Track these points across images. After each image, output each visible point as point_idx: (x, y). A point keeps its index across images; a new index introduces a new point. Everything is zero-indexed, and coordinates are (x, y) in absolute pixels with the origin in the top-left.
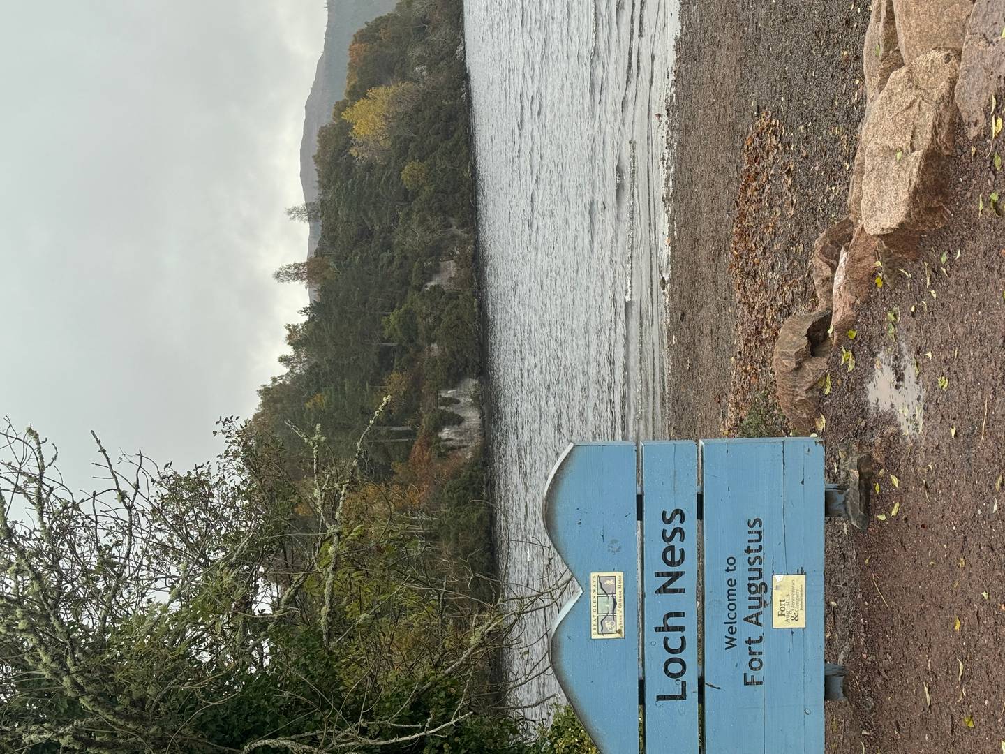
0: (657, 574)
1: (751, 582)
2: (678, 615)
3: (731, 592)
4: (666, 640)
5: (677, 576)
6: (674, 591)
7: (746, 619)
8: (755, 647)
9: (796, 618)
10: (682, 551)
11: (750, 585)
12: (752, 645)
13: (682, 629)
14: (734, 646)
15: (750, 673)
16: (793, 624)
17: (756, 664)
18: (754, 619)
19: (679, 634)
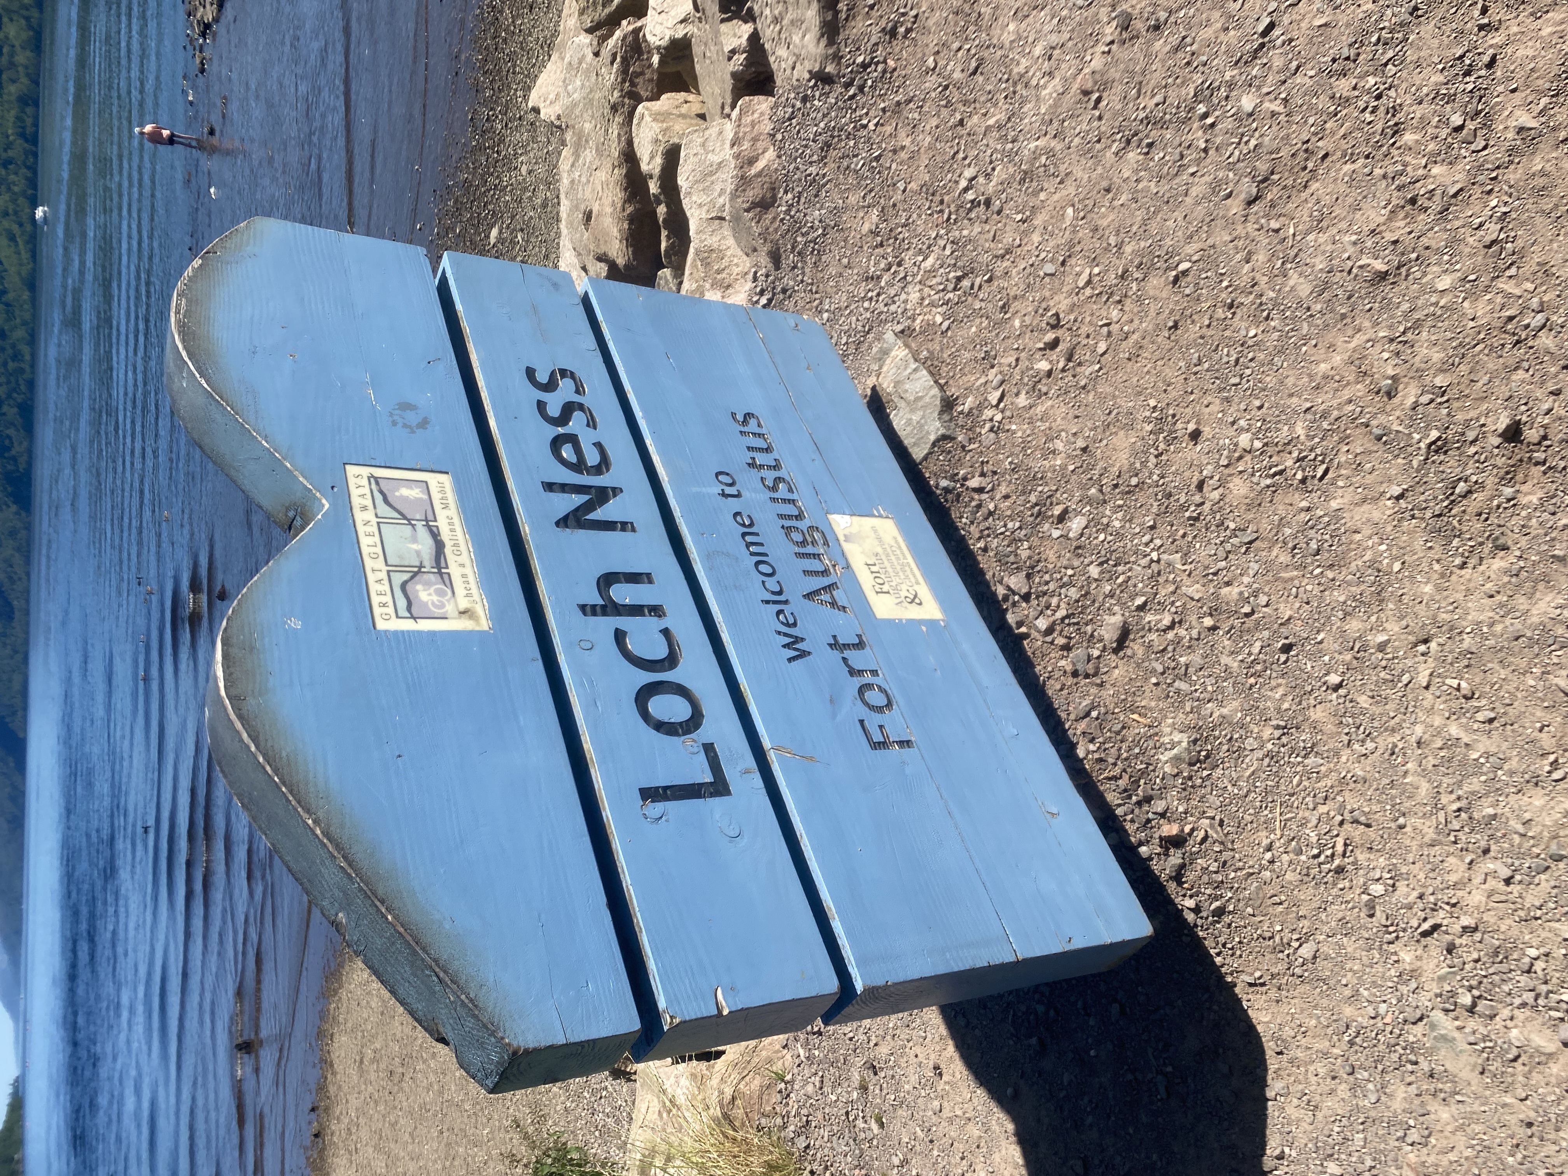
0: (549, 487)
1: (788, 523)
2: (634, 578)
3: (749, 539)
4: (620, 636)
5: (602, 495)
6: (608, 526)
7: (809, 596)
8: (857, 659)
9: (914, 600)
10: (599, 446)
11: (788, 530)
12: (847, 653)
13: (656, 611)
14: (804, 654)
15: (873, 721)
16: (913, 613)
17: (875, 697)
18: (825, 597)
19: (652, 623)
